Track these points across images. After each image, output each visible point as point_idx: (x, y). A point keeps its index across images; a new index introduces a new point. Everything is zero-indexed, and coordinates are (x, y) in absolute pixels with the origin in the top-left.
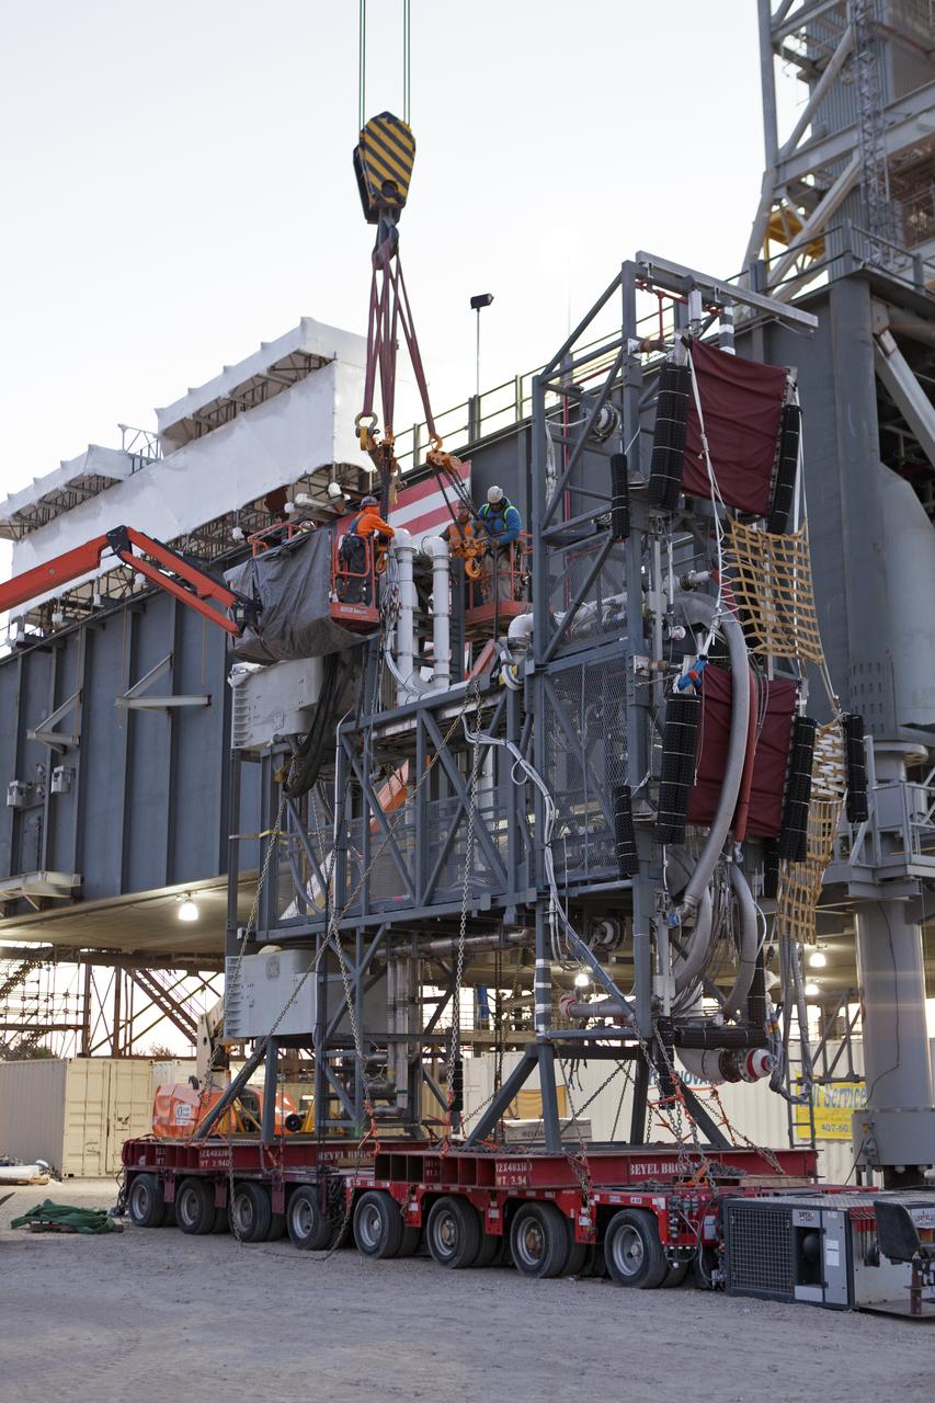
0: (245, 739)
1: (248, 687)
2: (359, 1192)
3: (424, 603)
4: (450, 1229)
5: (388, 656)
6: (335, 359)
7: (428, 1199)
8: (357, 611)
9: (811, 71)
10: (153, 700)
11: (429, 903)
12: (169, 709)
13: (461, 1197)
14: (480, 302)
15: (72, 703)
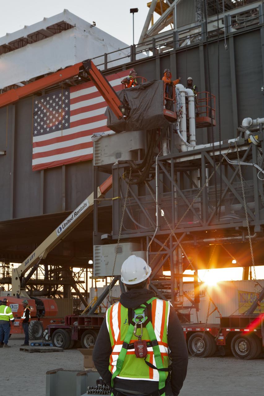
0: (99, 162)
1: (100, 142)
4: (244, 345)
5: (178, 131)
6: (75, 26)
8: (171, 113)
11: (209, 225)
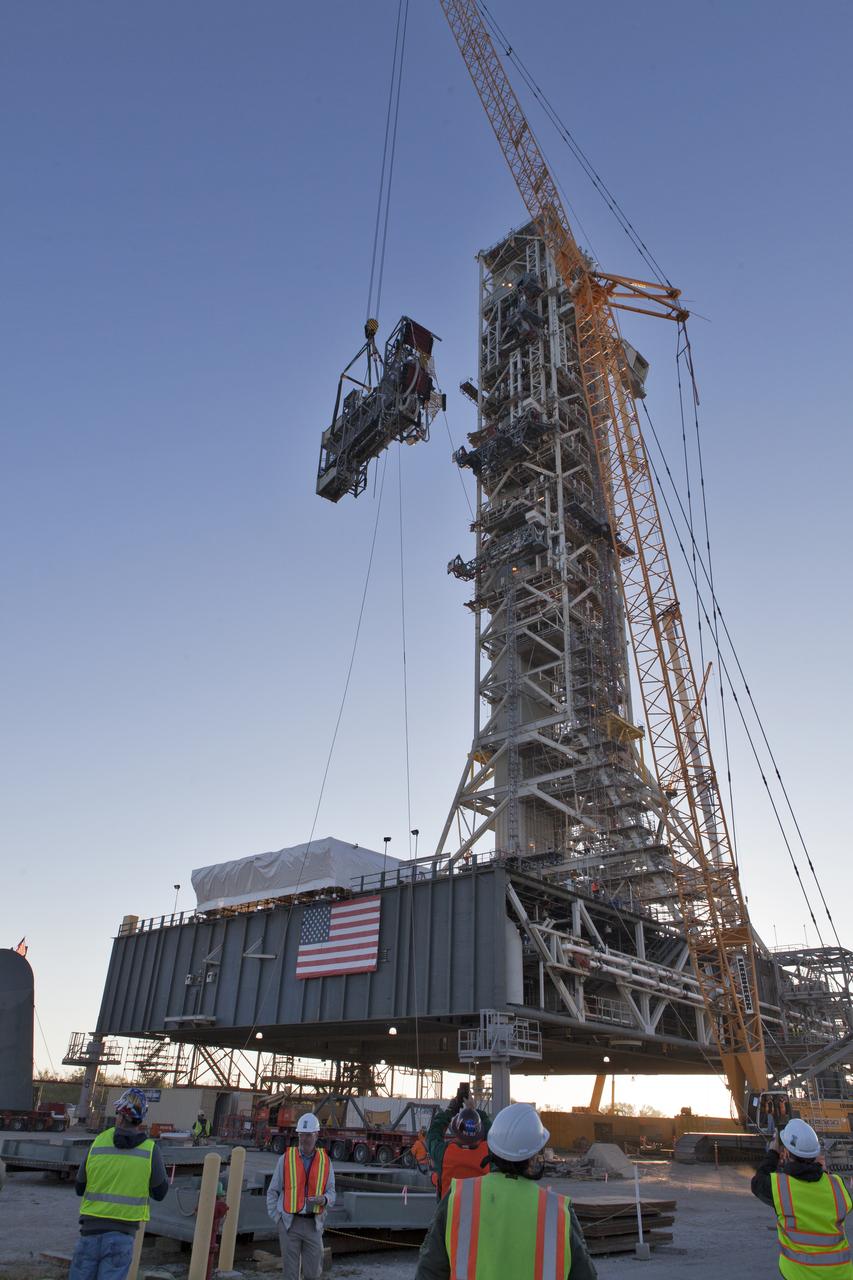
2: (356, 1144)
7: (378, 1147)
10: (253, 954)
12: (261, 959)
13: (388, 1146)
15: (217, 949)
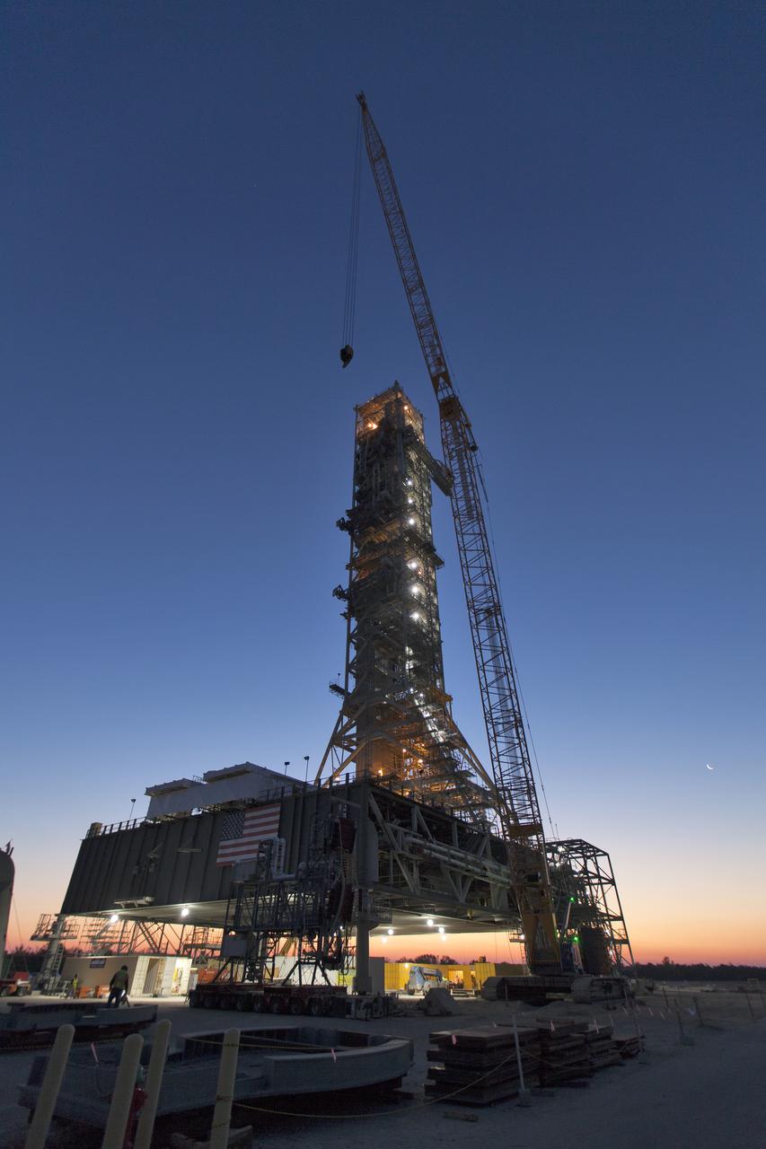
3: (280, 853)
9: (356, 676)
12: (191, 853)
14: (287, 764)
15: (159, 846)
